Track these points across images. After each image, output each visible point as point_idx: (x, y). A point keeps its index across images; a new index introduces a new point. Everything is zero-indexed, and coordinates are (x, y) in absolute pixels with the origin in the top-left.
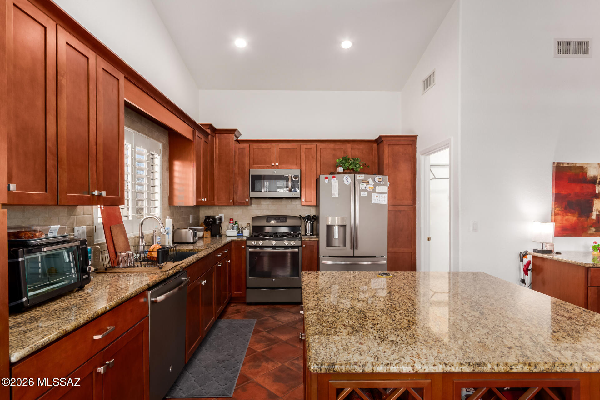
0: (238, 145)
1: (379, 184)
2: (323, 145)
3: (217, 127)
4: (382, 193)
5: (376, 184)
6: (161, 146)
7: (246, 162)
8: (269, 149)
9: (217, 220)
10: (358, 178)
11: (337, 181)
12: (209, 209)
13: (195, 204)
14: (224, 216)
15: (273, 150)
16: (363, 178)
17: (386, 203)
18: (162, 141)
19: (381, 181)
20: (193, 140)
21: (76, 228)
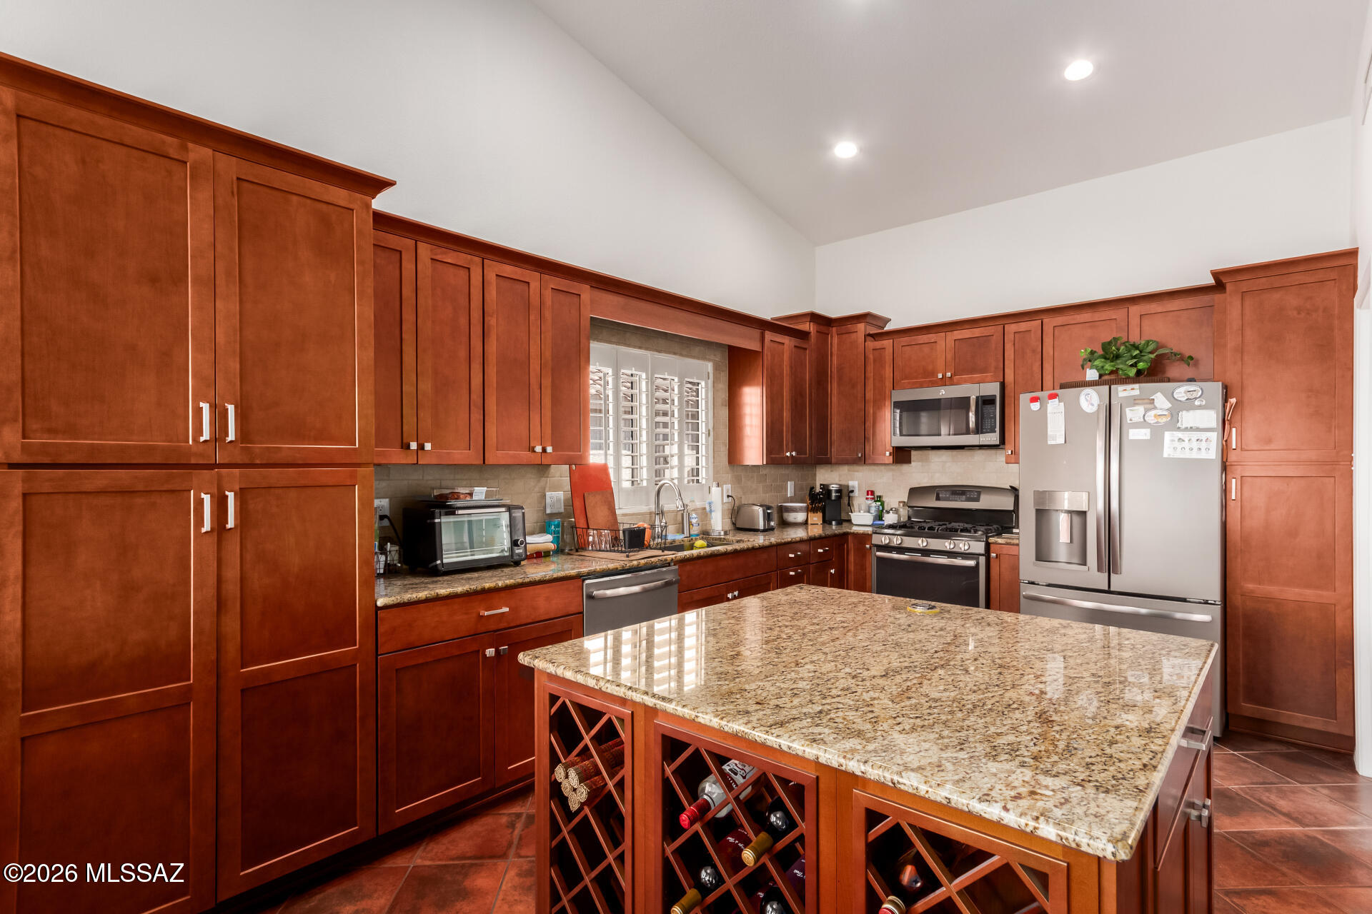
0: (871, 344)
1: (1189, 405)
2: (1060, 320)
3: (833, 314)
4: (1198, 429)
5: (1178, 407)
6: (709, 366)
7: (887, 376)
8: (932, 344)
9: (833, 492)
10: (1122, 394)
11: (1062, 404)
12: (832, 471)
13: (765, 463)
14: (859, 484)
15: (941, 345)
16: (1137, 392)
17: (1214, 457)
18: (712, 357)
19: (1196, 398)
20: (761, 350)
21: (548, 494)
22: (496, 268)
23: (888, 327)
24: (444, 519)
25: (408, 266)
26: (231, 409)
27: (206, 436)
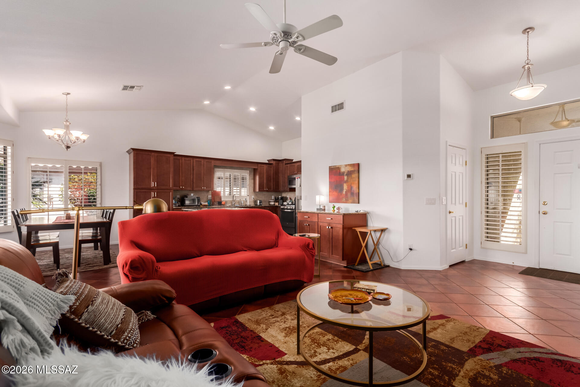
0: (286, 165)
7: (288, 172)
8: (294, 166)
9: (283, 198)
18: (249, 170)
20: (257, 168)
21: (209, 196)
22: (195, 160)
23: (293, 161)
24: (186, 199)
25: (181, 161)
26: (156, 183)
27: (153, 186)
